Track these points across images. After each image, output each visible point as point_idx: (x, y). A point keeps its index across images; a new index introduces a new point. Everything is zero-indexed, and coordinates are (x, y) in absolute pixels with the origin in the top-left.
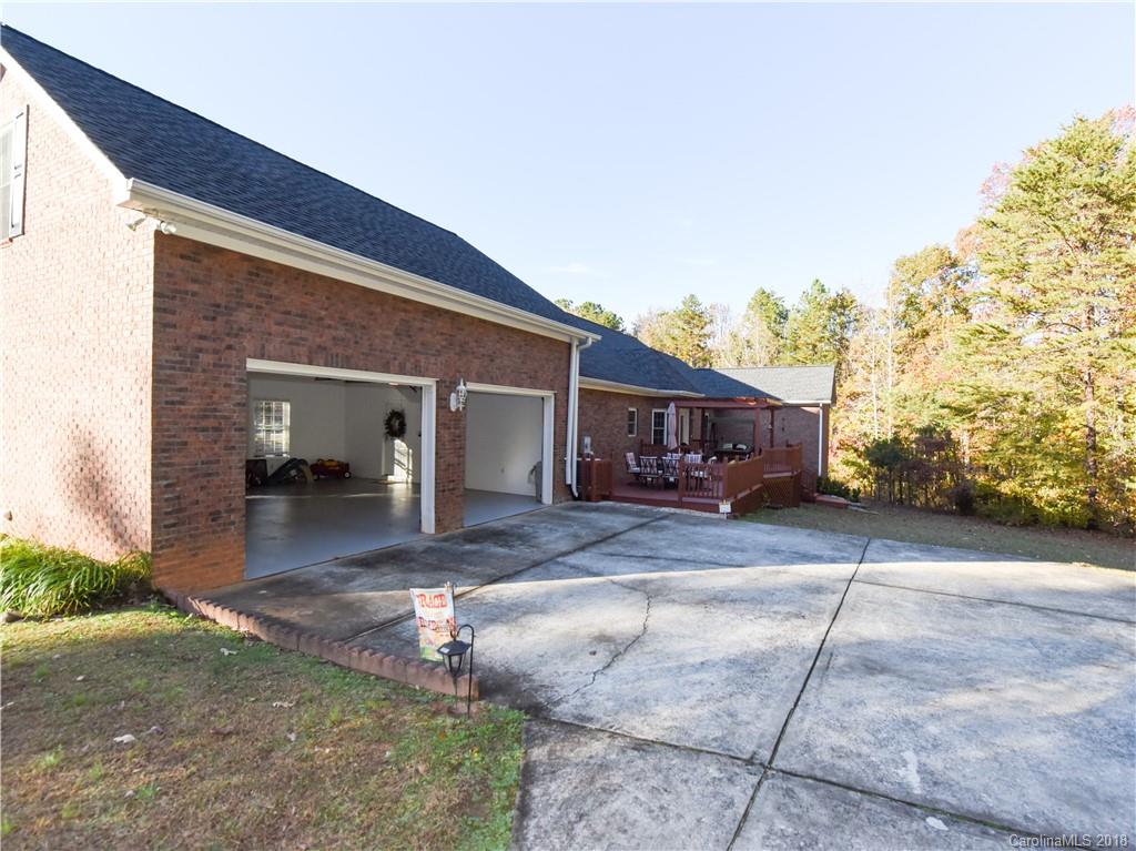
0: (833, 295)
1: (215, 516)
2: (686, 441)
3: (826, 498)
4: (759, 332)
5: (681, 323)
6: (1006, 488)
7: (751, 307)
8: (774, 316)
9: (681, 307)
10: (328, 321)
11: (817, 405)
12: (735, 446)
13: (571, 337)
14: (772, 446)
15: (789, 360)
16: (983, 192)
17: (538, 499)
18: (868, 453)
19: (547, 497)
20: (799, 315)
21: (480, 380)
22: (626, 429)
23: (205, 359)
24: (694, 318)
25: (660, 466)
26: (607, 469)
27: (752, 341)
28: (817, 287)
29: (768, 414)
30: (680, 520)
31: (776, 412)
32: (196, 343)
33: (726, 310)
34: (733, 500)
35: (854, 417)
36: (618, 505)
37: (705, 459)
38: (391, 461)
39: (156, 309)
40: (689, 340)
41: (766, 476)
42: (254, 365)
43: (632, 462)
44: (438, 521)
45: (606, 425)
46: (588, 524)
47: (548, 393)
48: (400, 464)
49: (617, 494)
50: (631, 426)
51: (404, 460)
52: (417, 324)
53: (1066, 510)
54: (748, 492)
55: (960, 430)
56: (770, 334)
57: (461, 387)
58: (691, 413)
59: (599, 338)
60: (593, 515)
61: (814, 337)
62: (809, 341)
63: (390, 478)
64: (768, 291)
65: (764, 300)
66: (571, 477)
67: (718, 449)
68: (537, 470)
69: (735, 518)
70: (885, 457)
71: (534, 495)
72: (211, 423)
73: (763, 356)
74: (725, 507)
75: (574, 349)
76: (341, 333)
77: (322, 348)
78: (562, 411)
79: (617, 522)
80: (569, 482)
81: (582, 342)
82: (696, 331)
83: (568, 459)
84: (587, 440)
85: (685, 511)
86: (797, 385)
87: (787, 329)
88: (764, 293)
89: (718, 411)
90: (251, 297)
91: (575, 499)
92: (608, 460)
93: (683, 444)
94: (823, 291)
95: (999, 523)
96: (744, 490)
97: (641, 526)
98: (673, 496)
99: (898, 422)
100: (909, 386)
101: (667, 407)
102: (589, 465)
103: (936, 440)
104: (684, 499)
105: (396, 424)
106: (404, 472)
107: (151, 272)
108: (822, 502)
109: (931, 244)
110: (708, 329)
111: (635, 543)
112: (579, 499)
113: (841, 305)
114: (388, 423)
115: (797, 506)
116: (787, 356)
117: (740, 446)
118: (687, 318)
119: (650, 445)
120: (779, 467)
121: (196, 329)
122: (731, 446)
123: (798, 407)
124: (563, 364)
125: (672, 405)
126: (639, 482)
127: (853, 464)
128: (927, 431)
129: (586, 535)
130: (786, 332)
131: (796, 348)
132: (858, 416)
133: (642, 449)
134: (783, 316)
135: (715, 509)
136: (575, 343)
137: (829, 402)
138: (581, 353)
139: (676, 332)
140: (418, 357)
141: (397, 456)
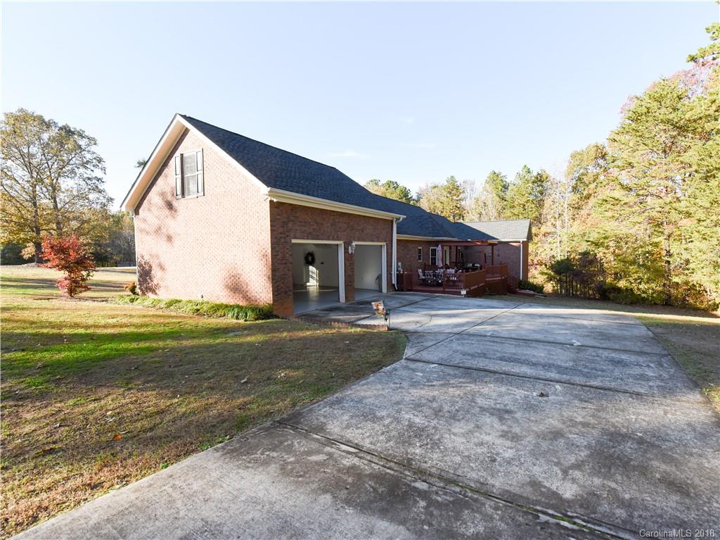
0: (535, 174)
1: (286, 293)
2: (448, 263)
3: (523, 291)
4: (491, 198)
5: (445, 194)
6: (622, 284)
7: (487, 182)
8: (500, 187)
9: (446, 183)
10: (311, 223)
11: (519, 242)
12: (473, 265)
13: (393, 218)
14: (493, 264)
15: (509, 214)
16: (622, 113)
17: (380, 291)
18: (552, 267)
19: (384, 290)
20: (515, 187)
21: (359, 240)
22: (417, 258)
23: (282, 240)
24: (454, 189)
25: (434, 276)
26: (410, 277)
27: (487, 203)
28: (526, 170)
29: (491, 247)
30: (443, 297)
31: (495, 247)
32: (280, 236)
33: (473, 183)
34: (468, 290)
35: (547, 246)
36: (416, 293)
37: (456, 272)
38: (308, 276)
39: (271, 226)
40: (451, 203)
41: (487, 279)
42: (294, 241)
43: (421, 274)
44: (346, 297)
45: (408, 256)
46: (404, 299)
47: (384, 243)
48: (312, 277)
49: (414, 288)
50: (420, 256)
51: (315, 276)
52: (337, 220)
53: (654, 295)
54: (476, 286)
55: (600, 253)
56: (498, 199)
57: (354, 244)
58: (450, 248)
59: (405, 217)
60: (406, 296)
61: (523, 201)
62: (521, 202)
63: (308, 284)
64: (497, 172)
65: (495, 177)
66: (394, 282)
67: (465, 267)
68: (379, 278)
69: (469, 297)
70: (562, 269)
71: (378, 289)
72: (284, 262)
73: (493, 213)
74: (464, 292)
75: (394, 223)
76: (315, 227)
77: (310, 233)
78: (390, 251)
79: (416, 298)
80: (393, 283)
81: (398, 219)
82: (455, 198)
83: (393, 272)
84: (400, 264)
85: (446, 295)
86: (508, 231)
87: (509, 194)
88: (495, 173)
89: (466, 247)
90: (292, 218)
91: (396, 290)
92: (410, 273)
93: (446, 264)
94: (529, 172)
95: (619, 303)
96: (475, 285)
97: (427, 300)
98: (441, 289)
99: (569, 249)
100: (576, 228)
101: (438, 246)
102: (402, 275)
103: (588, 259)
104: (446, 290)
105: (310, 258)
106: (315, 282)
107: (269, 214)
108: (520, 293)
109: (593, 143)
110: (462, 196)
111: (425, 305)
112: (398, 290)
113: (540, 180)
114: (306, 258)
115: (505, 295)
116: (508, 213)
117: (476, 265)
118: (449, 190)
119: (429, 266)
120: (496, 275)
121: (280, 231)
122: (471, 265)
123: (507, 243)
124: (390, 230)
125: (440, 246)
126: (424, 283)
127: (546, 274)
128: (586, 254)
129: (405, 302)
130: (507, 198)
131: (513, 207)
132: (549, 246)
133: (425, 268)
134: (505, 187)
135: (459, 293)
136: (395, 220)
137: (526, 240)
138: (397, 224)
139: (444, 199)
140: (339, 233)
141: (310, 274)
